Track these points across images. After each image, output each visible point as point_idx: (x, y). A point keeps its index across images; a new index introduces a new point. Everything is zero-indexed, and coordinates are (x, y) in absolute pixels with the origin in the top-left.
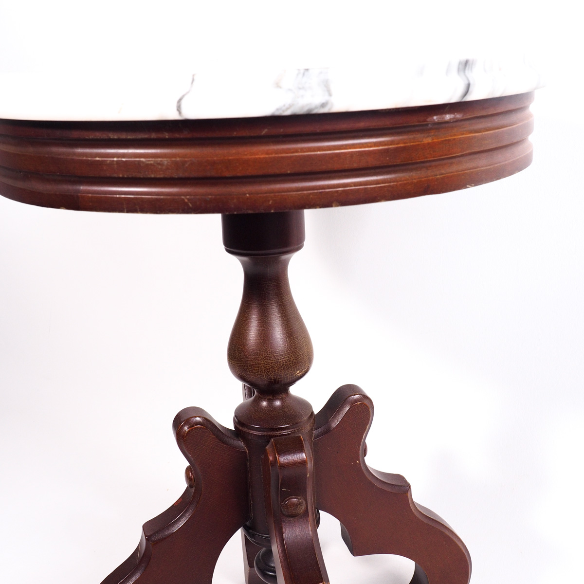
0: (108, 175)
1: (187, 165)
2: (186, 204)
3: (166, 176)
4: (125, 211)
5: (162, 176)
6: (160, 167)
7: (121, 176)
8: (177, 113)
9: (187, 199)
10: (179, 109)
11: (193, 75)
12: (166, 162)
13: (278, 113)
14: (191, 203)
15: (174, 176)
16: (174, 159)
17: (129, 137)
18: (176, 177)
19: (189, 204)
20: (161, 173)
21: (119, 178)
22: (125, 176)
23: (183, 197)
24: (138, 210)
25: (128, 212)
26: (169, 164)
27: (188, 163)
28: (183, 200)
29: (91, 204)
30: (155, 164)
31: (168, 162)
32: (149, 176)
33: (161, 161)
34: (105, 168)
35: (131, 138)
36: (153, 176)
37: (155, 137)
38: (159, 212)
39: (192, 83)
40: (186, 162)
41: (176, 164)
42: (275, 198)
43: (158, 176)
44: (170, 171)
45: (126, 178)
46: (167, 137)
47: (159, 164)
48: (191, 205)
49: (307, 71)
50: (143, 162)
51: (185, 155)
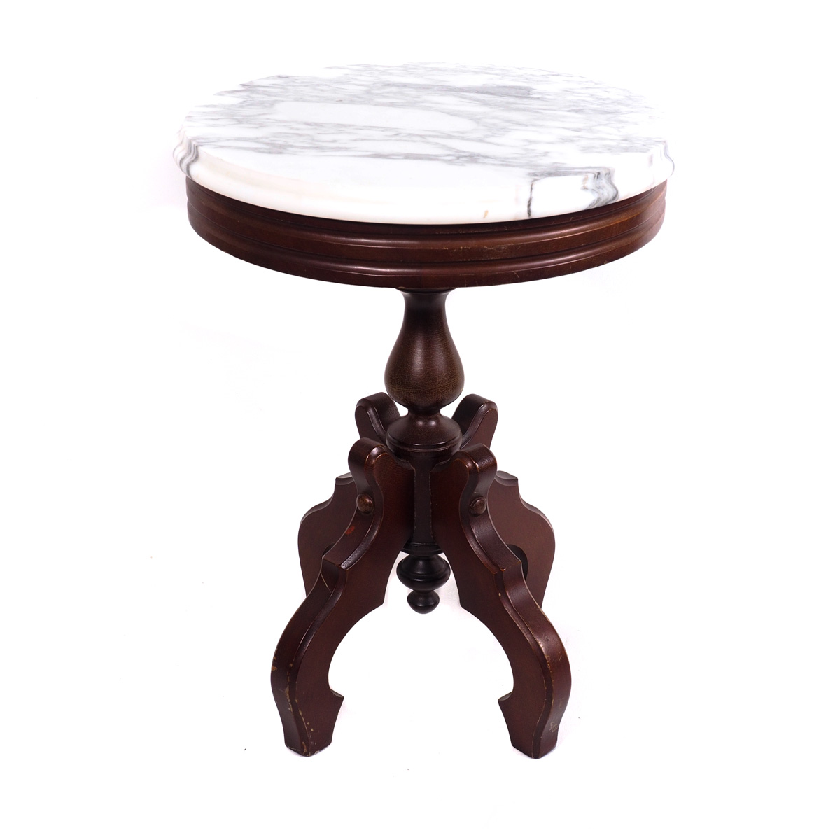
0: (454, 260)
1: (519, 248)
3: (502, 258)
5: (499, 258)
6: (498, 251)
7: (465, 260)
8: (528, 215)
10: (529, 212)
12: (504, 247)
13: (589, 208)
14: (519, 275)
15: (508, 257)
16: (509, 245)
18: (510, 257)
19: (517, 276)
20: (499, 255)
21: (463, 262)
22: (469, 260)
23: (513, 271)
25: (467, 286)
26: (506, 248)
28: (513, 273)
30: (495, 250)
32: (489, 259)
33: (500, 247)
34: (451, 255)
36: (492, 258)
37: (497, 230)
40: (518, 246)
41: (511, 248)
42: (573, 265)
43: (497, 258)
44: (506, 253)
45: (469, 262)
47: (498, 249)
49: (599, 173)
50: (485, 249)
51: (516, 241)
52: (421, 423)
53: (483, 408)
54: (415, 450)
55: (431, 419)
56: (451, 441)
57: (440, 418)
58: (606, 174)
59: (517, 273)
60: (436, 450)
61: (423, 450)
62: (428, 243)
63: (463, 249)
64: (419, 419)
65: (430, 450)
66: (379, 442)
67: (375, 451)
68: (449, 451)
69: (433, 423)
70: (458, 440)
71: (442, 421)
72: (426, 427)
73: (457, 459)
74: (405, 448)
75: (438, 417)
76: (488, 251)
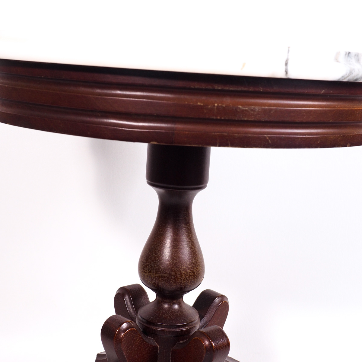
0: (207, 117)
1: (272, 112)
2: (267, 140)
3: (256, 119)
4: (218, 145)
5: (253, 119)
6: (252, 112)
7: (219, 118)
8: (285, 73)
9: (268, 137)
11: (289, 47)
12: (258, 109)
13: (341, 80)
14: (270, 140)
15: (262, 120)
16: (263, 107)
17: (231, 89)
18: (263, 120)
19: (269, 141)
20: (253, 117)
21: (217, 120)
22: (223, 118)
23: (266, 136)
24: (229, 144)
25: (220, 146)
26: (260, 111)
27: (273, 111)
28: (265, 138)
29: (186, 139)
30: (249, 110)
31: (260, 109)
32: (243, 119)
33: (254, 108)
34: (205, 111)
35: (233, 89)
36: (246, 119)
37: (253, 90)
38: (246, 146)
39: (288, 53)
40: (272, 110)
41: (265, 111)
42: (321, 139)
43: (250, 119)
44: (259, 116)
45: (222, 120)
46: (261, 90)
47: (252, 110)
48: (270, 142)
49: (349, 53)
50: (240, 108)
51: (270, 105)
52: (166, 306)
53: (217, 300)
54: (160, 329)
55: (174, 303)
56: (190, 323)
57: (182, 303)
58: (355, 55)
59: (269, 137)
60: (178, 329)
61: (166, 329)
62: (182, 96)
63: (218, 106)
64: (165, 303)
65: (173, 330)
66: (129, 319)
67: (124, 326)
68: (188, 331)
69: (176, 307)
70: (197, 323)
71: (184, 306)
72: (171, 309)
73: (196, 338)
74: (152, 327)
75: (181, 303)
76: (243, 111)
